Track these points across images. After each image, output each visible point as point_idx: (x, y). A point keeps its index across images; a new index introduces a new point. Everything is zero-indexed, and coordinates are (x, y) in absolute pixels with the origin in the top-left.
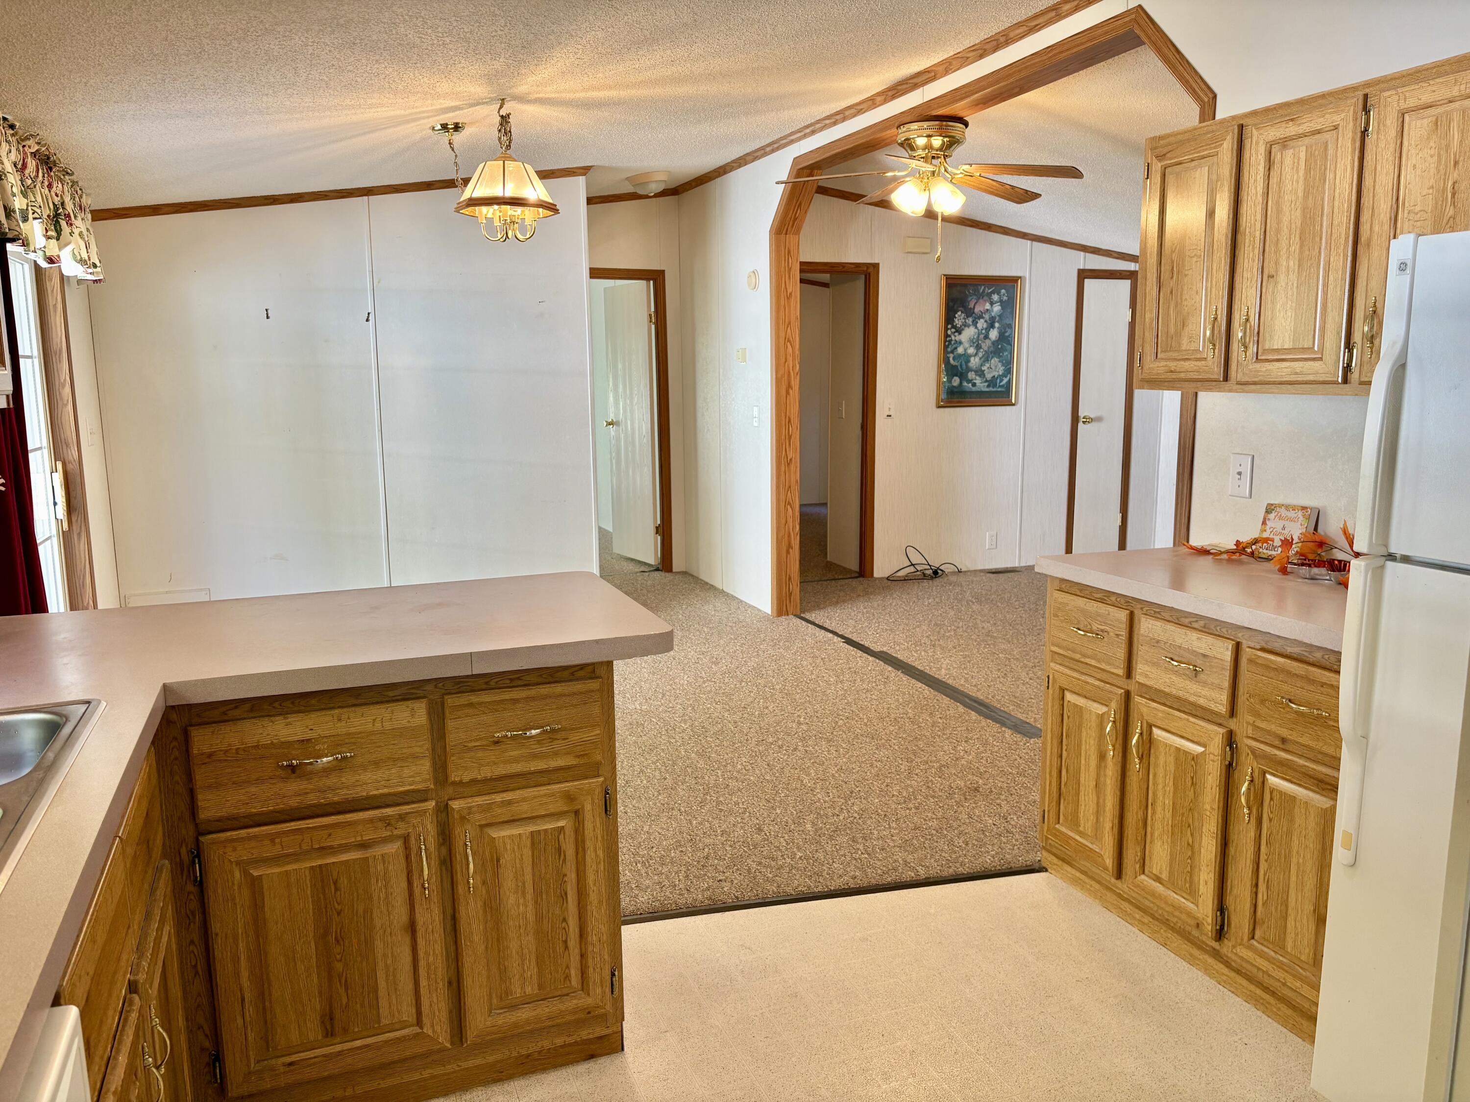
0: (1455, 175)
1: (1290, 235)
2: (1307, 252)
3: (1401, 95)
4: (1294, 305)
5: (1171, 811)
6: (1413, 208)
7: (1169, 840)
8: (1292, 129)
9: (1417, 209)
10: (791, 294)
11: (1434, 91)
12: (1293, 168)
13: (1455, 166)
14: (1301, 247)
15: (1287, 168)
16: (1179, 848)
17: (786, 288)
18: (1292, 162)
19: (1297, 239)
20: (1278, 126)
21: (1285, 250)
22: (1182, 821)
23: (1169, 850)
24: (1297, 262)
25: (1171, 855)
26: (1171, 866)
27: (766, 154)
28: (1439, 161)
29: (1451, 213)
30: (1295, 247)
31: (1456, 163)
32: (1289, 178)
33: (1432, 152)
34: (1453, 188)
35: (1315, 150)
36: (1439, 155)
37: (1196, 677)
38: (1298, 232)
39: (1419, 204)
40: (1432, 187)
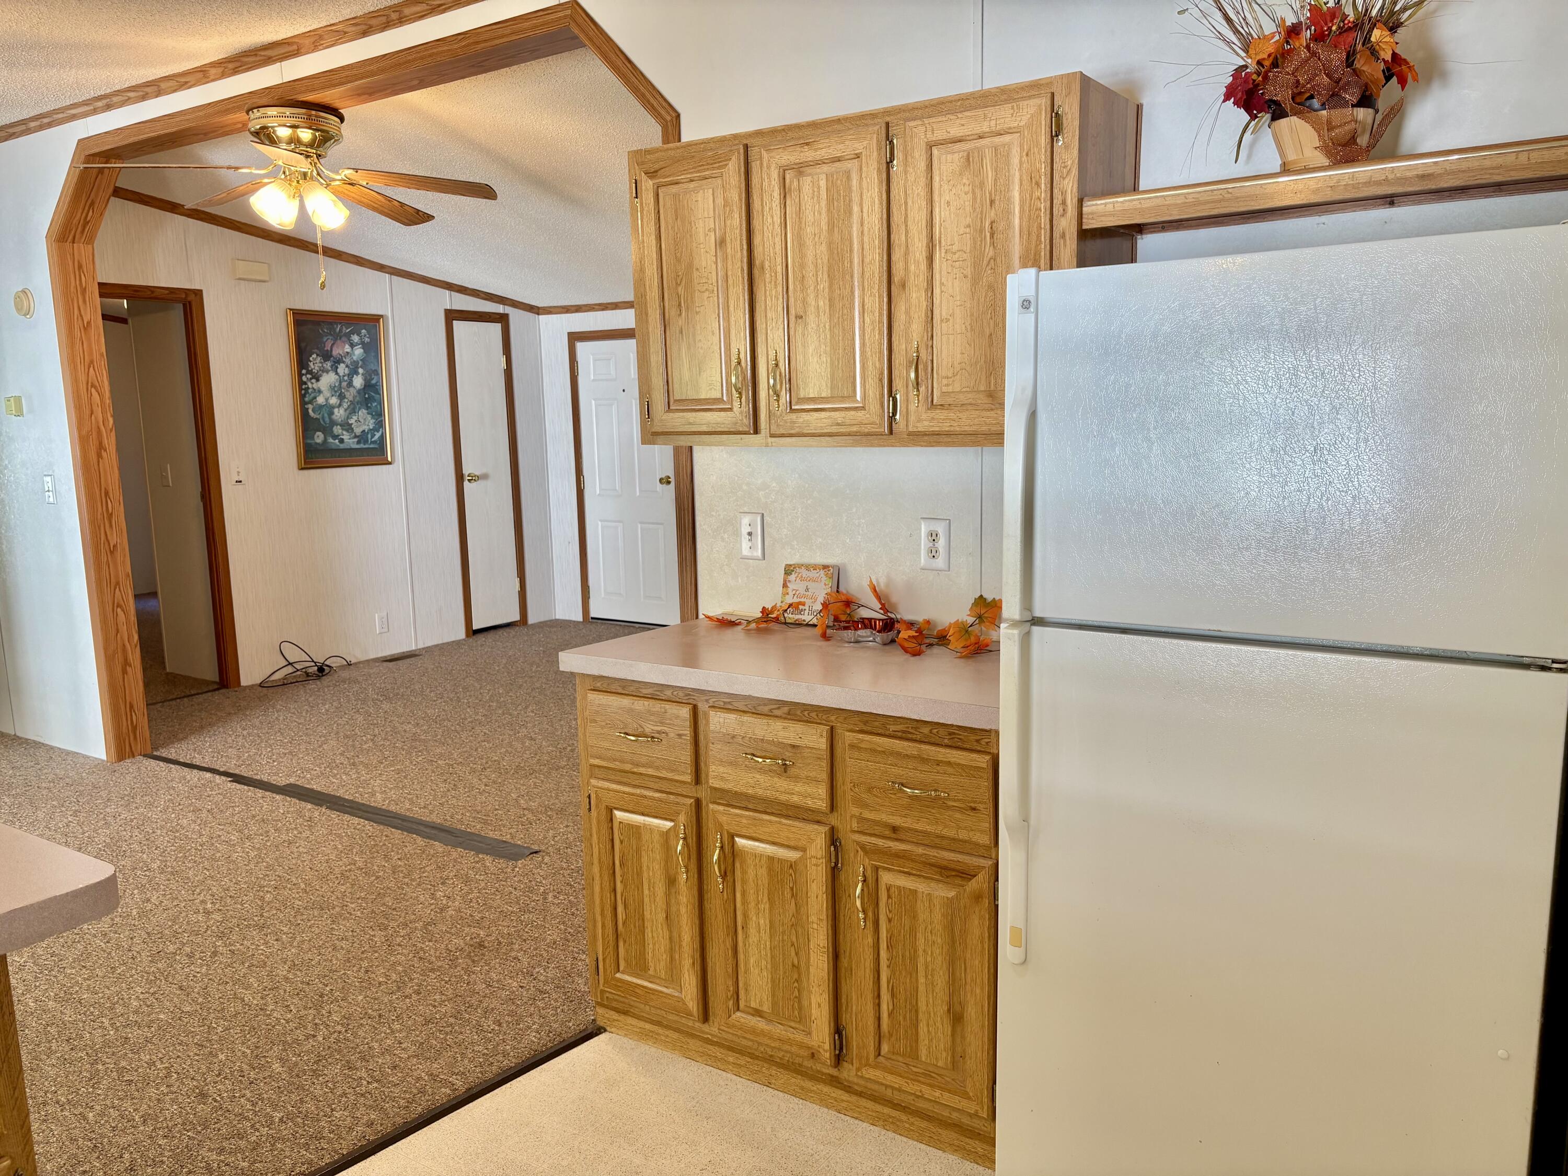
0: (992, 214)
1: (817, 272)
2: (838, 292)
3: (927, 126)
4: (828, 349)
5: (768, 931)
6: (950, 247)
7: (769, 966)
8: (808, 155)
9: (955, 248)
10: (89, 323)
11: (963, 125)
12: (813, 198)
13: (991, 206)
14: (831, 286)
15: (806, 197)
16: (781, 973)
17: (81, 316)
18: (811, 191)
19: (826, 276)
20: (791, 149)
21: (812, 288)
22: (783, 940)
23: (770, 976)
24: (827, 302)
25: (773, 981)
26: (773, 995)
27: (28, 131)
28: (974, 199)
29: (991, 254)
30: (824, 285)
31: (992, 202)
32: (810, 208)
33: (967, 189)
34: (991, 228)
35: (837, 179)
36: (974, 192)
37: (785, 772)
38: (825, 269)
39: (957, 243)
40: (969, 226)
